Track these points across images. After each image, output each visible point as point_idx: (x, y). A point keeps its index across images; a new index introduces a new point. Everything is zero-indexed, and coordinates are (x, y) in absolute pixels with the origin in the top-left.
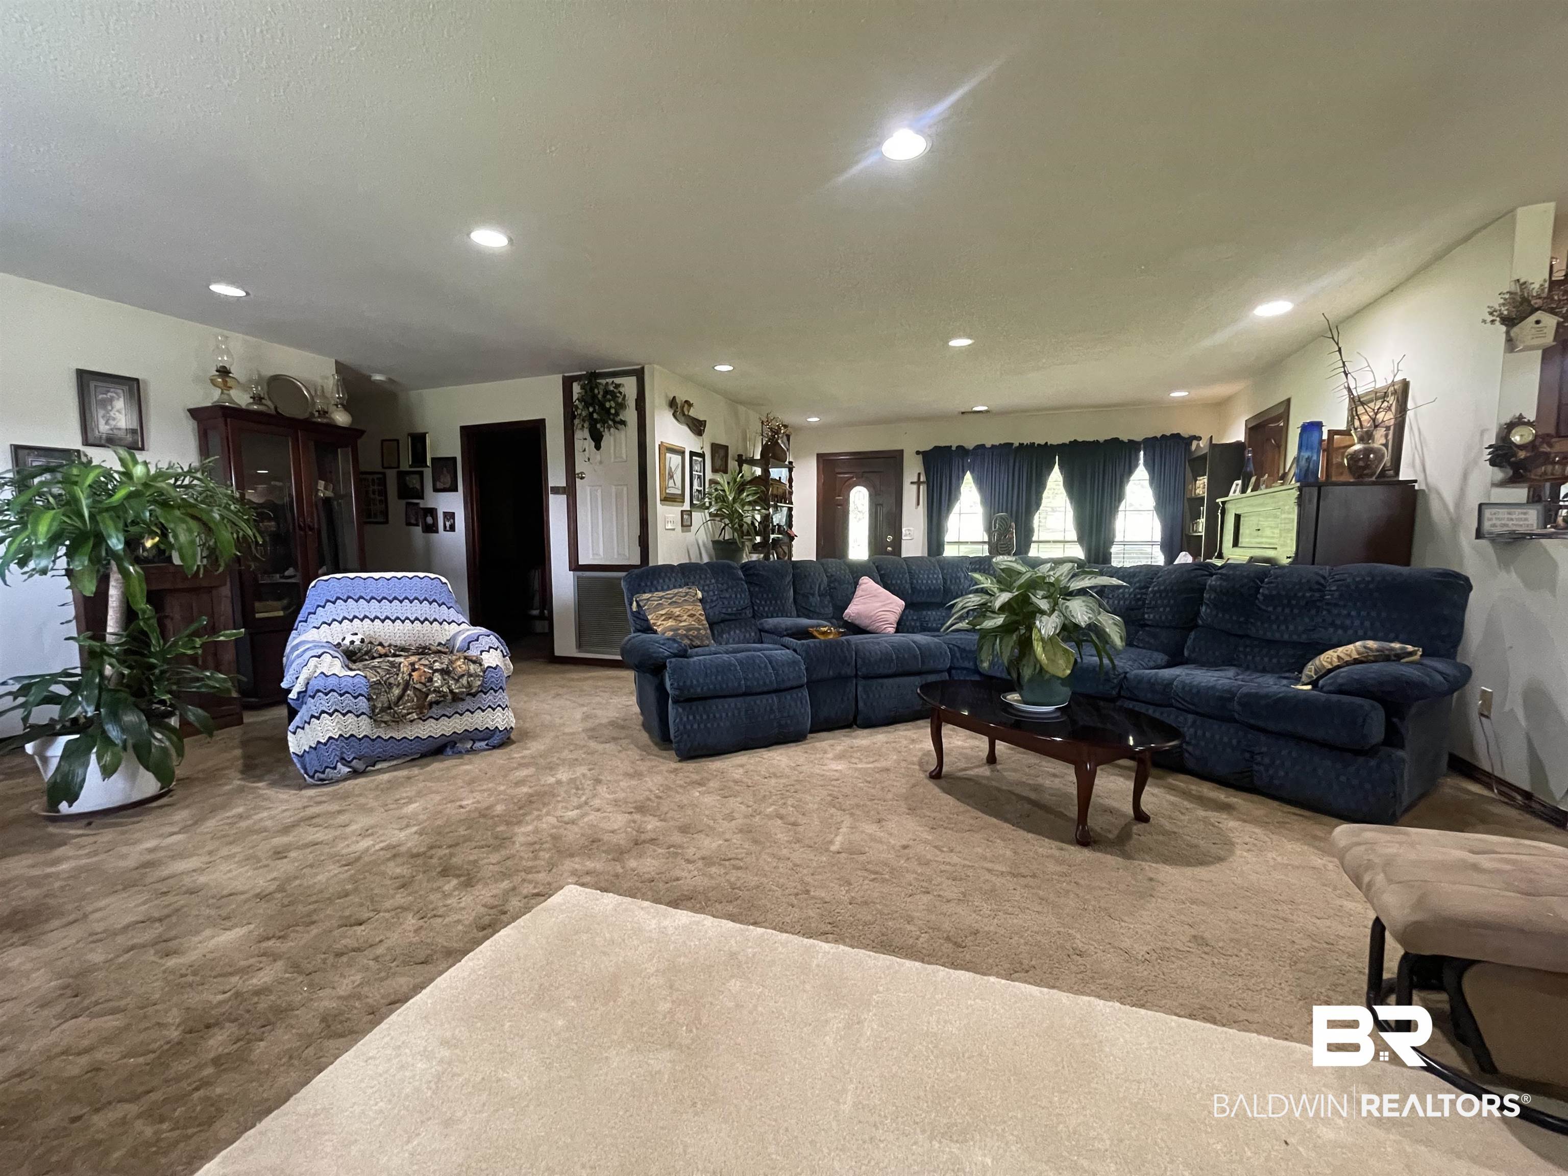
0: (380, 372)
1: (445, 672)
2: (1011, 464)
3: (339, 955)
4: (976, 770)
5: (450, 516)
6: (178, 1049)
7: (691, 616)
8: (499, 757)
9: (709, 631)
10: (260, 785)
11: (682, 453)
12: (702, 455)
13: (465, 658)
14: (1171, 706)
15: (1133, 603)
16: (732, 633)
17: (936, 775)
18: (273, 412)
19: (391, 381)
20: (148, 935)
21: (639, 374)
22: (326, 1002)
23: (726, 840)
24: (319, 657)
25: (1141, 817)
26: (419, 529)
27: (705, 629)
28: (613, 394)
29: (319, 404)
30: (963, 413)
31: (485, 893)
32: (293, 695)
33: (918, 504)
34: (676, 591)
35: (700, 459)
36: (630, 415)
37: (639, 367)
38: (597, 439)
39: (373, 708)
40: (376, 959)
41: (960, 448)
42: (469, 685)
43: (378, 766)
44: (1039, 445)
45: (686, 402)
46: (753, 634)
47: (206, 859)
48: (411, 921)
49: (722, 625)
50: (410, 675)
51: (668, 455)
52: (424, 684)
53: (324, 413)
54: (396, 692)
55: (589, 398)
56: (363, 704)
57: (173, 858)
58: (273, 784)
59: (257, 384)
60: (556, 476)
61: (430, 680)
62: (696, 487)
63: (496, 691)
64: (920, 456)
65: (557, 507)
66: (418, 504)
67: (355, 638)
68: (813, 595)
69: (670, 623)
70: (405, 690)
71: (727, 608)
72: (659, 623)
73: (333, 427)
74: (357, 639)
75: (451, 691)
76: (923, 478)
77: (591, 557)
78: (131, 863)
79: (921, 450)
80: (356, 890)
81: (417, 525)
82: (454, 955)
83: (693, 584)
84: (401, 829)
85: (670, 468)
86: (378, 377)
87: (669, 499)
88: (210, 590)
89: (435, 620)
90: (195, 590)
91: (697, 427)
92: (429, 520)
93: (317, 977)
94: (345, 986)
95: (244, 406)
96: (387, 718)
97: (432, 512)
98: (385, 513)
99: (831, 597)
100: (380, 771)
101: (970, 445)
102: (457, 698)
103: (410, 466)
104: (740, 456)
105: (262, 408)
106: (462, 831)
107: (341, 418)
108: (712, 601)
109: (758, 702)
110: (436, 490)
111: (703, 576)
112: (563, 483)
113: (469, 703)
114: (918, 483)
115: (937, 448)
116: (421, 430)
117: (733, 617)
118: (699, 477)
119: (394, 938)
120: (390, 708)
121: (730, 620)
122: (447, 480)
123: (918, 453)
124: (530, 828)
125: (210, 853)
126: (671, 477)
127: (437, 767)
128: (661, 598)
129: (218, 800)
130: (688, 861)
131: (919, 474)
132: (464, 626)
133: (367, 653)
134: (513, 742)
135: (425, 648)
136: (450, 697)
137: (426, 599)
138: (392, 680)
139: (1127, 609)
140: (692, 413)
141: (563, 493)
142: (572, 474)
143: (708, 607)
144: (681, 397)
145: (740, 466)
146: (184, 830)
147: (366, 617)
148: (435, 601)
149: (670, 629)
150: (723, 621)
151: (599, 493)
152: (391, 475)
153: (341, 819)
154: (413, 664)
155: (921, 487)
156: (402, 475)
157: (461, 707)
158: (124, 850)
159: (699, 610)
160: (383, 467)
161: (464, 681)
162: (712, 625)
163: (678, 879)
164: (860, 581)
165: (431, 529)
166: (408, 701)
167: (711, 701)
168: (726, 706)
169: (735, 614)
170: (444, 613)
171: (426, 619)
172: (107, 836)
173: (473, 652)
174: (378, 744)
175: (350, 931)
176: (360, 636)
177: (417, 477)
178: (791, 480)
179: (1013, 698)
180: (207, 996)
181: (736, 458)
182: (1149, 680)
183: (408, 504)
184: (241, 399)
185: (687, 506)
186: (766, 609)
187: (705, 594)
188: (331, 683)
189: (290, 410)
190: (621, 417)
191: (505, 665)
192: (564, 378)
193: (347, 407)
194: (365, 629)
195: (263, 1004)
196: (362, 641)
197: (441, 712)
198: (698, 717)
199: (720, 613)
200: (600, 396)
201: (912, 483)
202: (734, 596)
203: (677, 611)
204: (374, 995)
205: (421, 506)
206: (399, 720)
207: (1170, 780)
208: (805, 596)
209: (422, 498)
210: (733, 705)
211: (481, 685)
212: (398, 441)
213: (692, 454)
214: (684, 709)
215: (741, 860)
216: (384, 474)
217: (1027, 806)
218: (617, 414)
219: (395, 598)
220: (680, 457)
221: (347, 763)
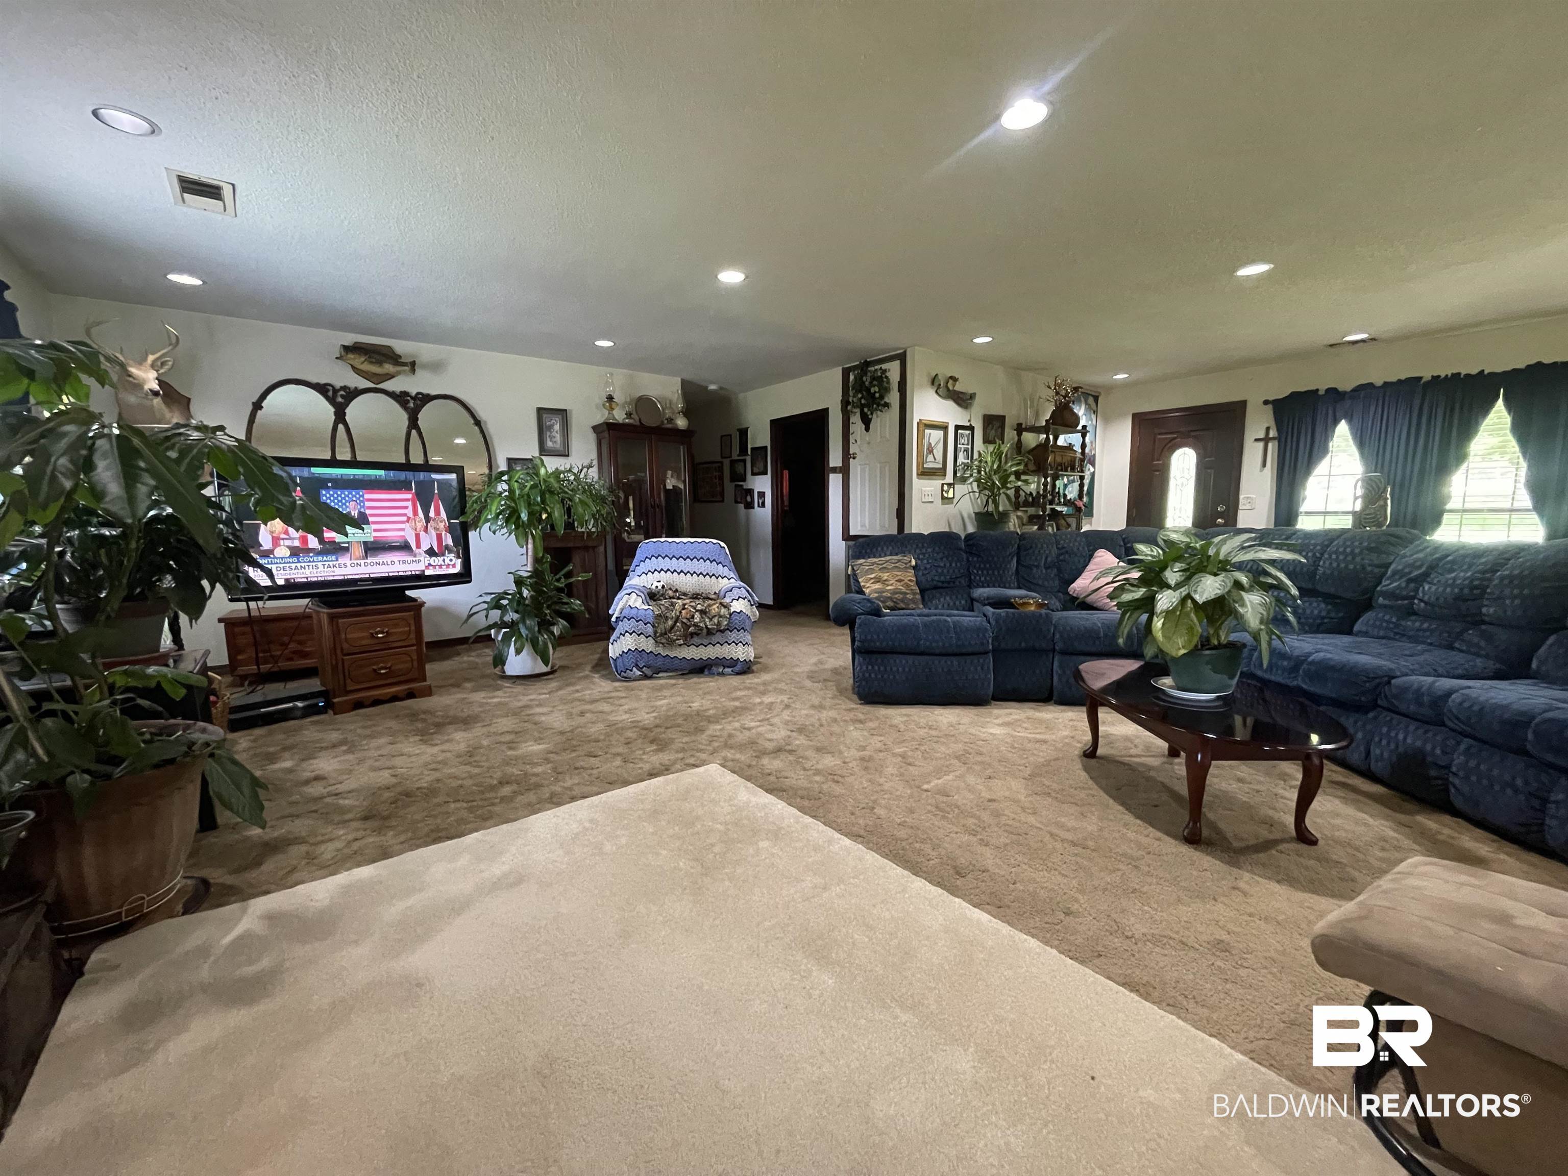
0: (712, 383)
1: (702, 612)
2: (1417, 403)
3: (576, 768)
4: (1144, 759)
5: (762, 495)
6: (492, 788)
7: (900, 581)
8: (735, 681)
9: (918, 597)
10: (596, 676)
11: (945, 428)
12: (971, 428)
13: (721, 603)
14: (1443, 724)
15: (1466, 591)
16: (942, 600)
17: (1090, 753)
18: (638, 423)
19: (721, 388)
20: (508, 738)
21: (902, 358)
22: (557, 788)
23: (844, 763)
24: (629, 594)
25: (1304, 837)
26: (742, 506)
27: (914, 594)
28: (881, 380)
29: (668, 414)
30: (1331, 346)
31: (665, 757)
32: (613, 619)
33: (1264, 464)
34: (888, 558)
35: (968, 432)
36: (893, 397)
37: (901, 351)
38: (867, 422)
39: (655, 632)
40: (590, 775)
41: (1332, 391)
42: (719, 623)
43: (660, 675)
44: (1468, 376)
45: (951, 377)
46: (963, 602)
47: (550, 709)
48: (618, 762)
49: (934, 592)
50: (680, 612)
51: (927, 431)
52: (688, 619)
53: (670, 420)
54: (670, 623)
55: (860, 386)
56: (650, 629)
57: (537, 706)
58: (603, 676)
59: (630, 404)
60: (835, 459)
61: (693, 617)
62: (961, 459)
63: (738, 631)
64: (1270, 407)
65: (835, 483)
66: (742, 486)
67: (658, 584)
68: (1037, 567)
69: (877, 586)
70: (676, 622)
71: (940, 575)
72: (868, 585)
73: (677, 431)
74: (660, 585)
75: (706, 626)
76: (1272, 434)
77: (859, 528)
78: (520, 704)
79: (1271, 398)
80: (604, 740)
81: (741, 503)
82: (626, 783)
83: (910, 552)
84: (648, 713)
85: (930, 444)
86: (712, 387)
87: (926, 473)
88: (594, 548)
89: (713, 575)
90: (586, 548)
91: (962, 400)
92: (749, 499)
93: (560, 777)
94: (569, 783)
95: (621, 422)
96: (664, 641)
97: (750, 492)
98: (722, 494)
99: (1059, 570)
100: (660, 678)
101: (1346, 386)
102: (710, 632)
103: (739, 456)
104: (1019, 425)
105: (631, 421)
106: (680, 721)
107: (681, 423)
108: (926, 569)
109: (936, 662)
110: (753, 474)
111: (920, 545)
112: (839, 463)
113: (718, 637)
114: (1266, 440)
115: (1294, 396)
116: (744, 426)
117: (946, 585)
118: (966, 450)
119: (605, 768)
120: (666, 634)
121: (942, 588)
122: (760, 465)
123: (1266, 402)
124: (719, 727)
125: (554, 707)
126: (931, 451)
127: (694, 680)
128: (873, 564)
129: (573, 680)
130: (805, 769)
131: (1268, 429)
132: (732, 580)
133: (662, 595)
134: (753, 672)
135: (698, 594)
136: (705, 631)
137: (708, 559)
138: (668, 614)
139: (1455, 599)
140: (959, 387)
141: (840, 472)
142: (847, 455)
143: (920, 573)
144: (944, 371)
145: (1019, 434)
146: (549, 693)
147: (668, 570)
148: (714, 560)
149: (876, 591)
150: (936, 588)
151: (867, 470)
152: (727, 462)
153: (623, 701)
154: (684, 605)
155: (1270, 445)
156: (733, 463)
157: (714, 639)
158: (521, 697)
159: (910, 575)
160: (722, 457)
161: (716, 620)
162: (922, 591)
163: (787, 778)
164: (1096, 554)
165: (750, 506)
166: (677, 630)
167: (890, 656)
168: (904, 661)
169: (949, 583)
170: (721, 570)
171: (707, 574)
172: (518, 689)
173: (727, 600)
174: (660, 659)
175: (587, 759)
176: (662, 583)
177: (742, 464)
178: (1083, 446)
179: (1166, 683)
180: (514, 770)
181: (1015, 427)
182: (1418, 690)
183: (737, 486)
184: (619, 416)
185: (949, 478)
186: (983, 579)
187: (919, 562)
188: (634, 612)
189: (650, 422)
190: (886, 400)
191: (752, 612)
192: (844, 370)
193: (686, 413)
194: (666, 578)
195: (533, 780)
196: (663, 587)
197: (700, 641)
198: (876, 668)
199: (933, 580)
200: (867, 383)
201: (1257, 440)
202: (948, 565)
203: (885, 576)
204: (577, 791)
205: (745, 487)
206: (671, 643)
207: (1420, 818)
208: (1030, 567)
209: (744, 480)
210: (910, 662)
211: (727, 624)
212: (731, 436)
213: (958, 427)
214: (864, 659)
215: (843, 777)
216: (721, 463)
217: (1165, 797)
218: (882, 397)
219: (688, 557)
220: (941, 433)
221: (640, 669)
